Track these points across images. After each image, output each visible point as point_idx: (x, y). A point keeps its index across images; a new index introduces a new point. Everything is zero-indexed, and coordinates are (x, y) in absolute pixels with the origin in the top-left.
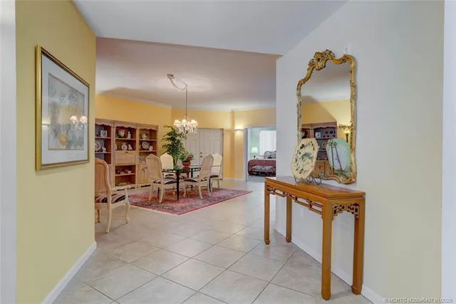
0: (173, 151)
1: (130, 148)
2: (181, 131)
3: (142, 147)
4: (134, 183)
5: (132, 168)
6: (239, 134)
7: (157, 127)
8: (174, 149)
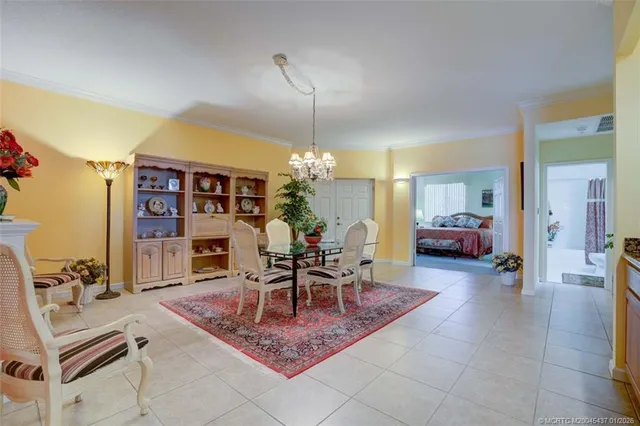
0: (293, 215)
1: (220, 209)
2: (302, 175)
3: (240, 208)
4: (227, 268)
5: (223, 243)
6: (401, 187)
7: (266, 174)
8: (293, 211)
